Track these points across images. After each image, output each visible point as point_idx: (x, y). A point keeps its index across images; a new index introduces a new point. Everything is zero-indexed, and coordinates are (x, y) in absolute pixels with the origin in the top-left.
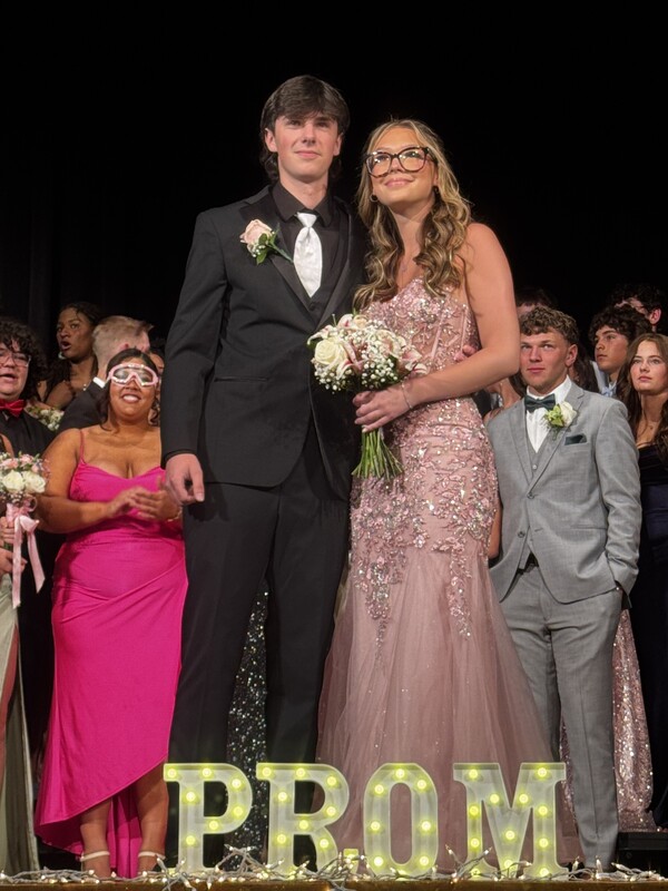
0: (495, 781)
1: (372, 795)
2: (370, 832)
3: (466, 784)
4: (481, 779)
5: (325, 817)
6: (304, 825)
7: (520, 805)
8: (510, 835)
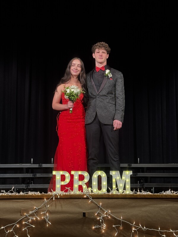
0: (118, 175)
1: (94, 177)
2: (93, 184)
3: (112, 175)
4: (115, 174)
5: (84, 182)
6: (80, 183)
7: (123, 179)
8: (121, 185)
